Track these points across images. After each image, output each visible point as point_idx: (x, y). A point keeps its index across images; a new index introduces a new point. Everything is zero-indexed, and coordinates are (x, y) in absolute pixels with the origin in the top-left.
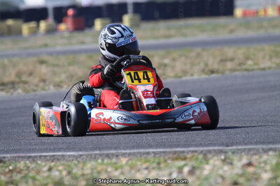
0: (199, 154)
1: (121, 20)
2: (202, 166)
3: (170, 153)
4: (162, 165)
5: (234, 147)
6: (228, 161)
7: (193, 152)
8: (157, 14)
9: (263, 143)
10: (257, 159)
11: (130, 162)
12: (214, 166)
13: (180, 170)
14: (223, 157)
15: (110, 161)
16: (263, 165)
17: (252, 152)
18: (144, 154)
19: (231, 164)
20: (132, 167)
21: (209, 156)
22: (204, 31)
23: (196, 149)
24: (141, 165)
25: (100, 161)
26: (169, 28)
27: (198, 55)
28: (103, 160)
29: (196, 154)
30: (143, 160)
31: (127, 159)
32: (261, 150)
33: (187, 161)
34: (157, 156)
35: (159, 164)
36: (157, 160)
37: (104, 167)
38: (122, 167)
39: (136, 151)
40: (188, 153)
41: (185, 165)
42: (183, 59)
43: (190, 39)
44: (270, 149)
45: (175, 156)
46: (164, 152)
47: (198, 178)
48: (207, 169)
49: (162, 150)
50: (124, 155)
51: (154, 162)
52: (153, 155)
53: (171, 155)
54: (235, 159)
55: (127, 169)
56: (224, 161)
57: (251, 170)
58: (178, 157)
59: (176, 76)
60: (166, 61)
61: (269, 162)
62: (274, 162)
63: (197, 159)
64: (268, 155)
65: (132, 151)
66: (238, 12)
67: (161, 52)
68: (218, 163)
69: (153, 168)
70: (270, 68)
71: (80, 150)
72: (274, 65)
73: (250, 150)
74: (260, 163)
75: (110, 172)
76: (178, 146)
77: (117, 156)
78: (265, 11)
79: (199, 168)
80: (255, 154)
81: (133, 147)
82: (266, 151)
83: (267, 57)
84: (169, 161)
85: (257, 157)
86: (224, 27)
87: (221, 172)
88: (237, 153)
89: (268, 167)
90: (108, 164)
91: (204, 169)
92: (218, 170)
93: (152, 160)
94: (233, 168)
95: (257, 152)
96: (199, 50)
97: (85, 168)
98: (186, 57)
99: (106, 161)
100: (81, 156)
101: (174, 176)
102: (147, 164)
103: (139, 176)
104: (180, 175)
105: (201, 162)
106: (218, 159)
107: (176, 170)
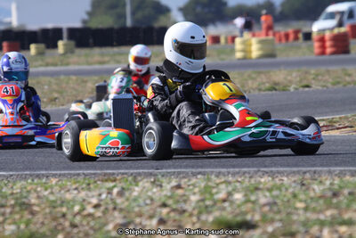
0: (129, 176)
1: (55, 46)
2: (132, 187)
3: (100, 174)
4: (92, 186)
5: (164, 171)
6: (159, 183)
7: (123, 174)
8: (91, 41)
9: (192, 167)
10: (185, 183)
11: (60, 183)
12: (144, 188)
13: (110, 191)
14: (152, 180)
15: (39, 181)
16: (191, 187)
17: (181, 176)
18: (74, 175)
19: (161, 186)
20: (62, 188)
21: (139, 178)
23: (127, 171)
24: (71, 185)
25: (29, 181)
26: (102, 55)
28: (33, 180)
29: (126, 176)
30: (73, 181)
31: (57, 180)
32: (190, 174)
33: (117, 182)
34: (88, 177)
35: (89, 184)
36: (87, 181)
37: (34, 187)
38: (52, 187)
39: (66, 172)
40: (118, 175)
41: (115, 186)
44: (199, 173)
45: (105, 178)
46: (94, 174)
47: (127, 200)
48: (136, 191)
49: (92, 172)
50: (54, 176)
51: (83, 183)
52: (83, 176)
53: (101, 177)
54: (164, 181)
55: (56, 189)
56: (153, 183)
57: (180, 192)
58: (107, 178)
61: (198, 185)
62: (203, 185)
63: (127, 180)
64: (196, 178)
65: (63, 172)
68: (148, 185)
69: (82, 189)
71: (11, 170)
73: (179, 173)
74: (189, 186)
75: (40, 191)
76: (108, 168)
77: (47, 177)
79: (129, 189)
80: (184, 177)
81: (64, 169)
82: (195, 175)
84: (99, 182)
85: (186, 180)
87: (150, 194)
88: (167, 176)
89: (196, 190)
90: (37, 184)
91: (134, 190)
92: (147, 191)
93: (82, 181)
94: (162, 190)
95: (186, 176)
97: (15, 187)
99: (36, 181)
100: (11, 175)
101: (104, 196)
102: (77, 185)
103: (68, 196)
104: (109, 196)
105: (131, 184)
106: (147, 182)
107: (106, 191)
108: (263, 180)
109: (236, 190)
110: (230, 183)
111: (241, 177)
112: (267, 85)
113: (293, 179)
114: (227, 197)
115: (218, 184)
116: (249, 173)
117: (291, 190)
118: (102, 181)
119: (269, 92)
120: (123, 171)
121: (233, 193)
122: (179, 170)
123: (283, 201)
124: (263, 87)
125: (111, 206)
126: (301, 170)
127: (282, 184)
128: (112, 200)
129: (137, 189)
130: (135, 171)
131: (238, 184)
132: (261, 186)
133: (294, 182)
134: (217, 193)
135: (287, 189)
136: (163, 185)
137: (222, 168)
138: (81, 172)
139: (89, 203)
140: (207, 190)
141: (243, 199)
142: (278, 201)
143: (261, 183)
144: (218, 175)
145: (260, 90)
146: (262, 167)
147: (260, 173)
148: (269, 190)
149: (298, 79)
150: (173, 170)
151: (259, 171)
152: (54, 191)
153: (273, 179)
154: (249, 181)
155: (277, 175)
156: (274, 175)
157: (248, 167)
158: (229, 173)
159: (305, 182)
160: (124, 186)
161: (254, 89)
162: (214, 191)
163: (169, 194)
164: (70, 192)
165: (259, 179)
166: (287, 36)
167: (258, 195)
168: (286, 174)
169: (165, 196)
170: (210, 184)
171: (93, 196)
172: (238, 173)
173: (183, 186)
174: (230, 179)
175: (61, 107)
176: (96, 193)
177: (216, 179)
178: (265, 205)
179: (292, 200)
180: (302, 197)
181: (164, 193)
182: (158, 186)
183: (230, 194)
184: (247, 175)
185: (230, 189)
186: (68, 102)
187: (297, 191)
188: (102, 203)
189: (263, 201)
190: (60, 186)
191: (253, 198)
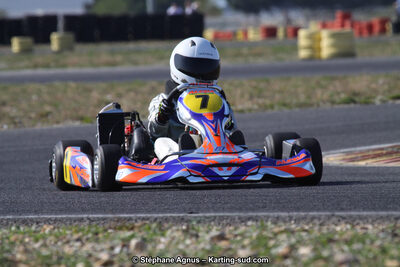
0: (152, 222)
1: (47, 41)
2: (157, 238)
3: (111, 219)
4: (100, 236)
5: (201, 215)
6: (194, 232)
7: (143, 219)
9: (240, 210)
10: (230, 232)
12: (173, 238)
13: (125, 243)
14: (184, 227)
15: (27, 229)
16: (239, 238)
17: (224, 222)
18: (75, 221)
19: (197, 236)
21: (166, 225)
23: (149, 215)
24: (72, 235)
25: (13, 228)
26: (113, 53)
28: (18, 228)
29: (148, 222)
30: (74, 229)
31: (52, 227)
32: (237, 220)
33: (136, 230)
34: (94, 223)
35: (97, 234)
36: (93, 229)
37: (20, 236)
38: (44, 237)
39: (65, 216)
40: (136, 221)
41: (132, 237)
42: (132, 94)
43: (142, 68)
44: (249, 219)
45: (119, 224)
46: (104, 219)
48: (163, 243)
49: (101, 216)
50: (48, 221)
51: (88, 231)
52: (88, 222)
53: (113, 224)
54: (202, 229)
55: (52, 238)
56: (186, 232)
57: (223, 244)
58: (121, 225)
60: (109, 97)
61: (248, 235)
62: (255, 235)
63: (150, 228)
64: (246, 225)
65: (59, 216)
66: (209, 34)
67: (103, 85)
68: (178, 235)
69: (87, 239)
70: (250, 110)
72: (256, 107)
73: (221, 218)
74: (236, 236)
75: (28, 243)
76: (122, 211)
77: (37, 223)
78: (246, 34)
79: (152, 240)
80: (229, 224)
81: (61, 211)
82: (243, 221)
83: (247, 96)
84: (110, 231)
85: (232, 228)
87: (181, 247)
88: (205, 222)
89: (246, 242)
90: (24, 233)
91: (160, 242)
92: (178, 243)
93: (87, 228)
94: (199, 243)
95: (232, 222)
96: (153, 83)
98: (137, 93)
99: (22, 228)
101: (117, 250)
102: (80, 234)
103: (68, 250)
104: (125, 250)
105: (155, 233)
106: (178, 230)
107: (120, 242)
108: (338, 228)
109: (301, 242)
110: (293, 232)
111: (307, 224)
112: (343, 96)
113: (381, 227)
114: (290, 252)
115: (276, 234)
116: (319, 219)
117: (378, 243)
118: (115, 229)
119: (346, 106)
120: (143, 215)
121: (298, 246)
122: (222, 214)
123: (367, 257)
124: (337, 98)
125: (128, 264)
126: (392, 215)
127: (365, 234)
128: (128, 254)
129: (163, 240)
130: (161, 215)
131: (304, 234)
132: (337, 237)
133: (383, 231)
134: (275, 246)
135: (372, 242)
136: (200, 234)
137: (282, 211)
138: (85, 216)
139: (98, 259)
140: (261, 242)
141: (311, 255)
142: (361, 258)
143: (336, 232)
144: (276, 221)
145: (333, 102)
146: (337, 209)
147: (334, 219)
148: (348, 242)
149: (386, 87)
150: (213, 214)
151: (333, 215)
152: (48, 242)
153: (353, 227)
154: (320, 230)
155: (357, 221)
156: (354, 221)
157: (318, 210)
158: (291, 218)
159: (397, 231)
160: (145, 236)
161: (324, 102)
162: (272, 243)
163: (208, 247)
164: (71, 244)
165: (333, 226)
166: (370, 28)
167: (331, 248)
168: (370, 220)
169: (203, 249)
170: (265, 233)
171: (102, 250)
172: (304, 218)
173: (228, 236)
174: (293, 226)
175: (55, 126)
176: (106, 246)
177: (273, 226)
178: (342, 263)
179: (380, 257)
180: (394, 252)
181: (202, 245)
182: (192, 236)
183: (293, 248)
184: (316, 221)
185: (293, 240)
186: (66, 118)
187: (386, 244)
188: (115, 259)
189: (339, 257)
190: (57, 237)
191: (325, 253)
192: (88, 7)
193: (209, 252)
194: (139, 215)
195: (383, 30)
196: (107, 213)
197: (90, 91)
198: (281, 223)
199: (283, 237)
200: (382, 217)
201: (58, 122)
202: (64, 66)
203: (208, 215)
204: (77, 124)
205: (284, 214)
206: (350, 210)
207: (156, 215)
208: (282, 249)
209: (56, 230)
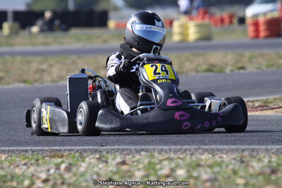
0: (75, 152)
2: (79, 163)
3: (47, 151)
4: (40, 162)
5: (108, 147)
6: (104, 159)
7: (69, 150)
9: (136, 144)
10: (130, 159)
12: (90, 164)
13: (58, 167)
14: (98, 156)
16: (135, 164)
17: (125, 152)
18: (22, 152)
19: (107, 162)
21: (85, 155)
22: (79, 40)
23: (73, 148)
24: (20, 161)
27: (74, 62)
29: (72, 152)
30: (22, 157)
31: (6, 156)
32: (133, 151)
33: (65, 158)
34: (35, 153)
35: (37, 160)
36: (35, 157)
38: (2, 163)
39: (15, 148)
40: (64, 152)
41: (62, 162)
43: (66, 47)
44: (143, 150)
45: (53, 154)
46: (42, 150)
47: (75, 175)
48: (83, 167)
49: (40, 148)
50: (3, 152)
51: (32, 159)
52: (31, 152)
53: (48, 153)
54: (110, 157)
55: (6, 164)
56: (99, 159)
57: (125, 168)
58: (54, 155)
59: (53, 81)
60: (44, 67)
61: (142, 161)
62: (146, 161)
63: (74, 156)
64: (140, 155)
65: (11, 148)
66: (112, 24)
67: (39, 59)
68: (94, 161)
69: (31, 164)
73: (123, 150)
74: (133, 162)
76: (55, 145)
79: (76, 165)
80: (129, 154)
81: (12, 145)
82: (138, 152)
84: (47, 158)
85: (130, 157)
86: (98, 37)
87: (96, 169)
88: (112, 153)
89: (141, 166)
91: (81, 166)
92: (93, 167)
93: (30, 157)
94: (107, 166)
95: (130, 152)
96: (74, 57)
101: (52, 171)
102: (26, 160)
103: (18, 171)
104: (57, 171)
105: (78, 160)
106: (93, 158)
107: (54, 166)
108: (203, 157)
109: (178, 166)
110: (172, 160)
111: (182, 154)
112: (204, 67)
113: (232, 156)
114: (171, 173)
115: (161, 161)
116: (190, 151)
117: (231, 167)
118: (50, 157)
119: (206, 74)
120: (69, 148)
121: (176, 169)
122: (123, 147)
123: (223, 177)
124: (200, 69)
125: (59, 181)
126: (240, 148)
127: (222, 161)
128: (60, 175)
129: (83, 164)
130: (81, 148)
131: (180, 161)
132: (202, 163)
133: (234, 159)
134: (161, 169)
135: (227, 166)
136: (109, 161)
137: (164, 145)
138: (29, 148)
139: (38, 178)
140: (151, 167)
141: (186, 175)
142: (219, 177)
143: (202, 160)
144: (161, 152)
145: (197, 71)
146: (201, 144)
147: (200, 151)
148: (211, 167)
149: (233, 61)
150: (117, 147)
151: (199, 148)
152: (4, 166)
153: (213, 156)
154: (191, 158)
155: (216, 152)
156: (214, 152)
157: (189, 145)
158: (170, 150)
159: (244, 159)
160: (71, 162)
161: (191, 71)
162: (158, 167)
163: (115, 170)
164: (20, 167)
165: (199, 156)
166: (222, 21)
167: (199, 171)
168: (225, 152)
169: (111, 171)
170: (153, 160)
171: (42, 172)
172: (180, 150)
173: (128, 162)
174: (172, 156)
175: (7, 87)
176: (44, 168)
177: (159, 155)
178: (206, 181)
179: (233, 177)
180: (242, 173)
181: (110, 169)
182: (103, 162)
183: (173, 170)
184: (188, 152)
185: (173, 165)
186: (14, 81)
187: (236, 168)
188: (50, 178)
189: (205, 176)
190: (10, 162)
191: (195, 174)
192: (28, 5)
193: (115, 173)
194: (66, 148)
195: (231, 22)
196: (44, 146)
197: (30, 62)
198: (164, 153)
199: (166, 163)
200: (233, 150)
201: (8, 84)
202: (12, 45)
203: (114, 147)
204: (22, 85)
205: (166, 147)
206: (211, 144)
207: (78, 148)
208: (165, 171)
209: (10, 158)
